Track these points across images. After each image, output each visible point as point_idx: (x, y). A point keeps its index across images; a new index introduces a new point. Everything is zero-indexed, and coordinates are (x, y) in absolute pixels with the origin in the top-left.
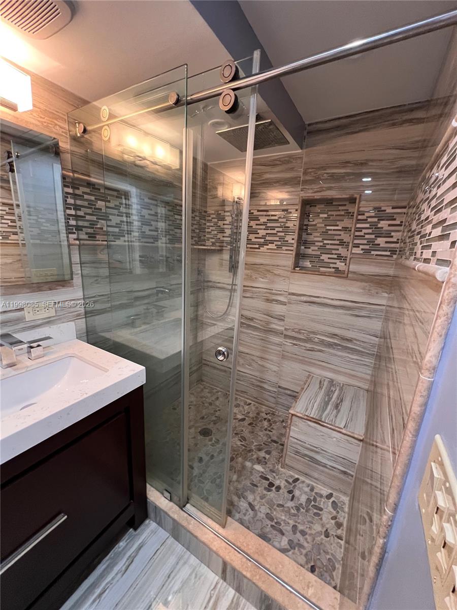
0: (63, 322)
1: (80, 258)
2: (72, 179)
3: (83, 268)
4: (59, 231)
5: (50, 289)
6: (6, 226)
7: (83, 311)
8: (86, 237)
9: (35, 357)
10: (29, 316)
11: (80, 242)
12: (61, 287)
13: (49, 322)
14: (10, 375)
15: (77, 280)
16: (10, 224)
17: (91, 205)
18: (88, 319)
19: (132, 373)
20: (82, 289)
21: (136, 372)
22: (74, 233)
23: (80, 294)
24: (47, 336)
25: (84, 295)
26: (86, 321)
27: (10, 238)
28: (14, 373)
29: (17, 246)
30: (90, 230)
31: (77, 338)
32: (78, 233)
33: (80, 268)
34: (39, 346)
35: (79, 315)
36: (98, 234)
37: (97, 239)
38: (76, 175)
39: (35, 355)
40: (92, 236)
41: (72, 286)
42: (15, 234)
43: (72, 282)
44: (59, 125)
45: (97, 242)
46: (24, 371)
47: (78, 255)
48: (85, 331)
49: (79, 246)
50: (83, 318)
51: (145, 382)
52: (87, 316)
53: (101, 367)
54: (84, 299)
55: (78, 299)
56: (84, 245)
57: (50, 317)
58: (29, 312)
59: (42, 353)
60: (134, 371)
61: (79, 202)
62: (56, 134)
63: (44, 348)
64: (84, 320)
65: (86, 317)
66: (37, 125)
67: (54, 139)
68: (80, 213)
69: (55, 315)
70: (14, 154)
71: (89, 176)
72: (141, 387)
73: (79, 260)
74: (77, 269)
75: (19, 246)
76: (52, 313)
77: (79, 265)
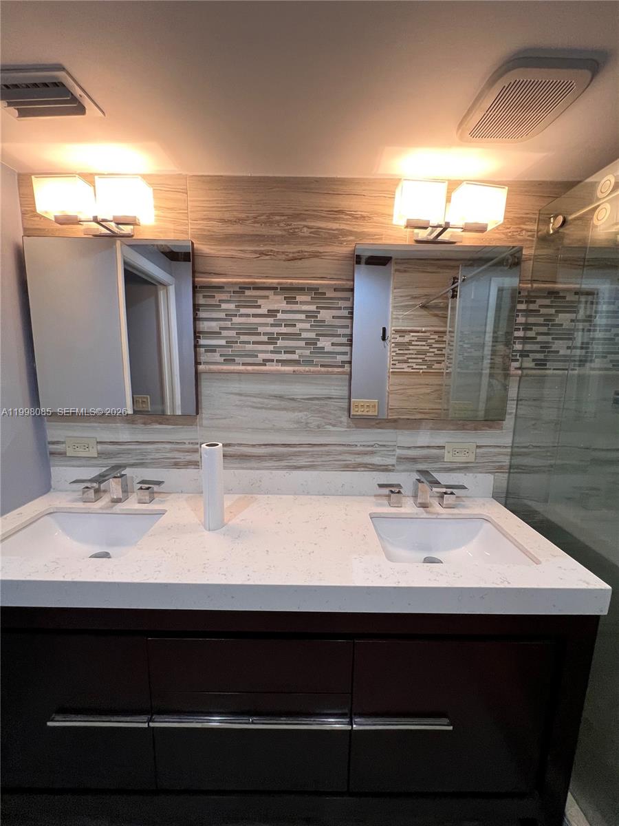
0: (481, 473)
1: (518, 393)
2: (529, 292)
3: (519, 407)
4: (483, 357)
5: (476, 430)
6: (432, 354)
7: (509, 464)
8: (532, 365)
9: (446, 504)
10: (448, 457)
11: (522, 372)
12: (487, 428)
13: (465, 468)
14: (422, 517)
15: (509, 422)
16: (437, 352)
17: (549, 320)
18: (511, 474)
19: (584, 586)
20: (512, 434)
21: (590, 587)
22: (517, 360)
23: (508, 440)
24: (461, 484)
25: (513, 443)
26: (509, 477)
27: (433, 367)
28: (425, 515)
29: (440, 375)
30: (539, 356)
31: (493, 497)
32: (522, 360)
33: (515, 406)
34: (452, 493)
35: (501, 467)
36: (549, 360)
37: (547, 367)
38: (535, 285)
39: (447, 502)
40: (541, 364)
41: (501, 429)
42: (439, 362)
43: (502, 424)
44: (525, 230)
45: (548, 372)
46: (434, 517)
47: (517, 389)
48: (505, 490)
49: (521, 377)
50: (506, 472)
51: (606, 614)
52: (512, 471)
53: (528, 551)
54: (512, 447)
55: (506, 447)
56: (527, 375)
57: (468, 463)
58: (449, 452)
59: (454, 503)
60: (588, 583)
61: (532, 320)
62: (520, 241)
63: (457, 497)
64: (506, 475)
65: (509, 473)
66: (499, 239)
67: (513, 247)
68: (530, 334)
69: (473, 460)
70: (461, 277)
71: (555, 282)
72: (598, 617)
73: (516, 395)
74: (511, 407)
75: (443, 375)
76: (471, 458)
77: (515, 402)
